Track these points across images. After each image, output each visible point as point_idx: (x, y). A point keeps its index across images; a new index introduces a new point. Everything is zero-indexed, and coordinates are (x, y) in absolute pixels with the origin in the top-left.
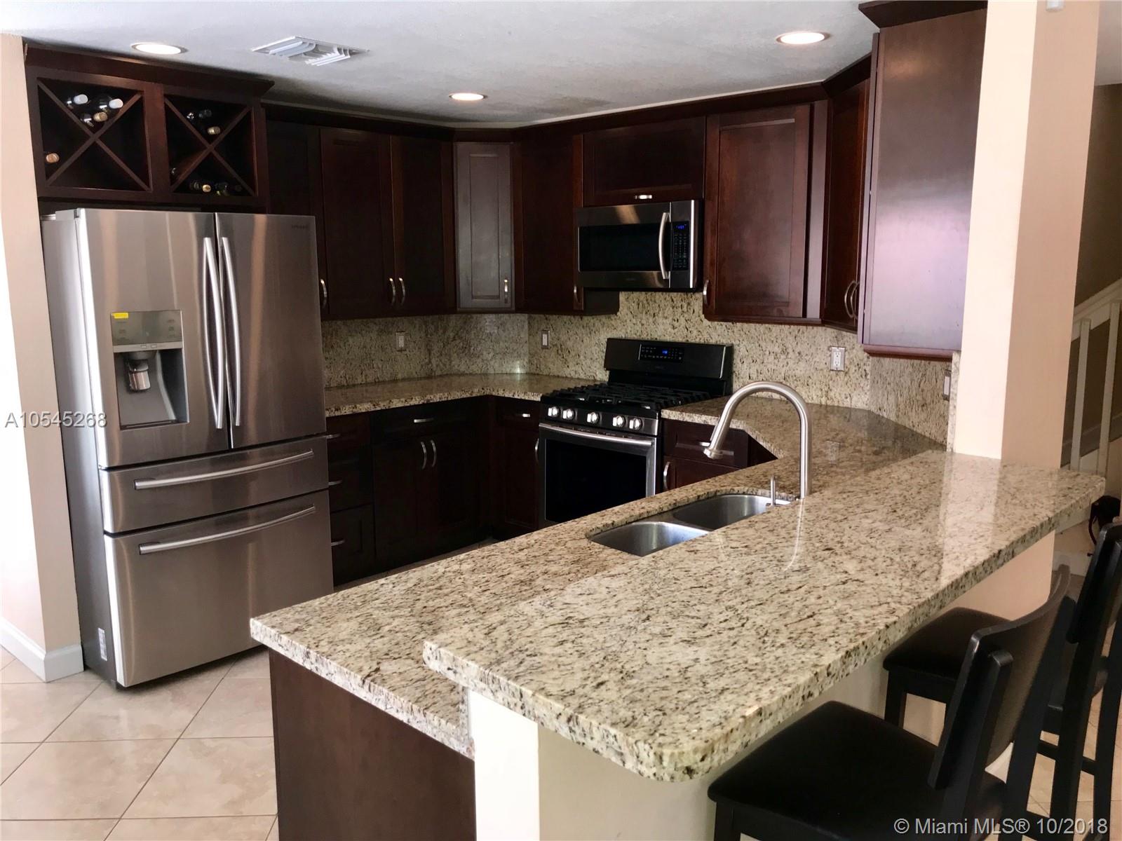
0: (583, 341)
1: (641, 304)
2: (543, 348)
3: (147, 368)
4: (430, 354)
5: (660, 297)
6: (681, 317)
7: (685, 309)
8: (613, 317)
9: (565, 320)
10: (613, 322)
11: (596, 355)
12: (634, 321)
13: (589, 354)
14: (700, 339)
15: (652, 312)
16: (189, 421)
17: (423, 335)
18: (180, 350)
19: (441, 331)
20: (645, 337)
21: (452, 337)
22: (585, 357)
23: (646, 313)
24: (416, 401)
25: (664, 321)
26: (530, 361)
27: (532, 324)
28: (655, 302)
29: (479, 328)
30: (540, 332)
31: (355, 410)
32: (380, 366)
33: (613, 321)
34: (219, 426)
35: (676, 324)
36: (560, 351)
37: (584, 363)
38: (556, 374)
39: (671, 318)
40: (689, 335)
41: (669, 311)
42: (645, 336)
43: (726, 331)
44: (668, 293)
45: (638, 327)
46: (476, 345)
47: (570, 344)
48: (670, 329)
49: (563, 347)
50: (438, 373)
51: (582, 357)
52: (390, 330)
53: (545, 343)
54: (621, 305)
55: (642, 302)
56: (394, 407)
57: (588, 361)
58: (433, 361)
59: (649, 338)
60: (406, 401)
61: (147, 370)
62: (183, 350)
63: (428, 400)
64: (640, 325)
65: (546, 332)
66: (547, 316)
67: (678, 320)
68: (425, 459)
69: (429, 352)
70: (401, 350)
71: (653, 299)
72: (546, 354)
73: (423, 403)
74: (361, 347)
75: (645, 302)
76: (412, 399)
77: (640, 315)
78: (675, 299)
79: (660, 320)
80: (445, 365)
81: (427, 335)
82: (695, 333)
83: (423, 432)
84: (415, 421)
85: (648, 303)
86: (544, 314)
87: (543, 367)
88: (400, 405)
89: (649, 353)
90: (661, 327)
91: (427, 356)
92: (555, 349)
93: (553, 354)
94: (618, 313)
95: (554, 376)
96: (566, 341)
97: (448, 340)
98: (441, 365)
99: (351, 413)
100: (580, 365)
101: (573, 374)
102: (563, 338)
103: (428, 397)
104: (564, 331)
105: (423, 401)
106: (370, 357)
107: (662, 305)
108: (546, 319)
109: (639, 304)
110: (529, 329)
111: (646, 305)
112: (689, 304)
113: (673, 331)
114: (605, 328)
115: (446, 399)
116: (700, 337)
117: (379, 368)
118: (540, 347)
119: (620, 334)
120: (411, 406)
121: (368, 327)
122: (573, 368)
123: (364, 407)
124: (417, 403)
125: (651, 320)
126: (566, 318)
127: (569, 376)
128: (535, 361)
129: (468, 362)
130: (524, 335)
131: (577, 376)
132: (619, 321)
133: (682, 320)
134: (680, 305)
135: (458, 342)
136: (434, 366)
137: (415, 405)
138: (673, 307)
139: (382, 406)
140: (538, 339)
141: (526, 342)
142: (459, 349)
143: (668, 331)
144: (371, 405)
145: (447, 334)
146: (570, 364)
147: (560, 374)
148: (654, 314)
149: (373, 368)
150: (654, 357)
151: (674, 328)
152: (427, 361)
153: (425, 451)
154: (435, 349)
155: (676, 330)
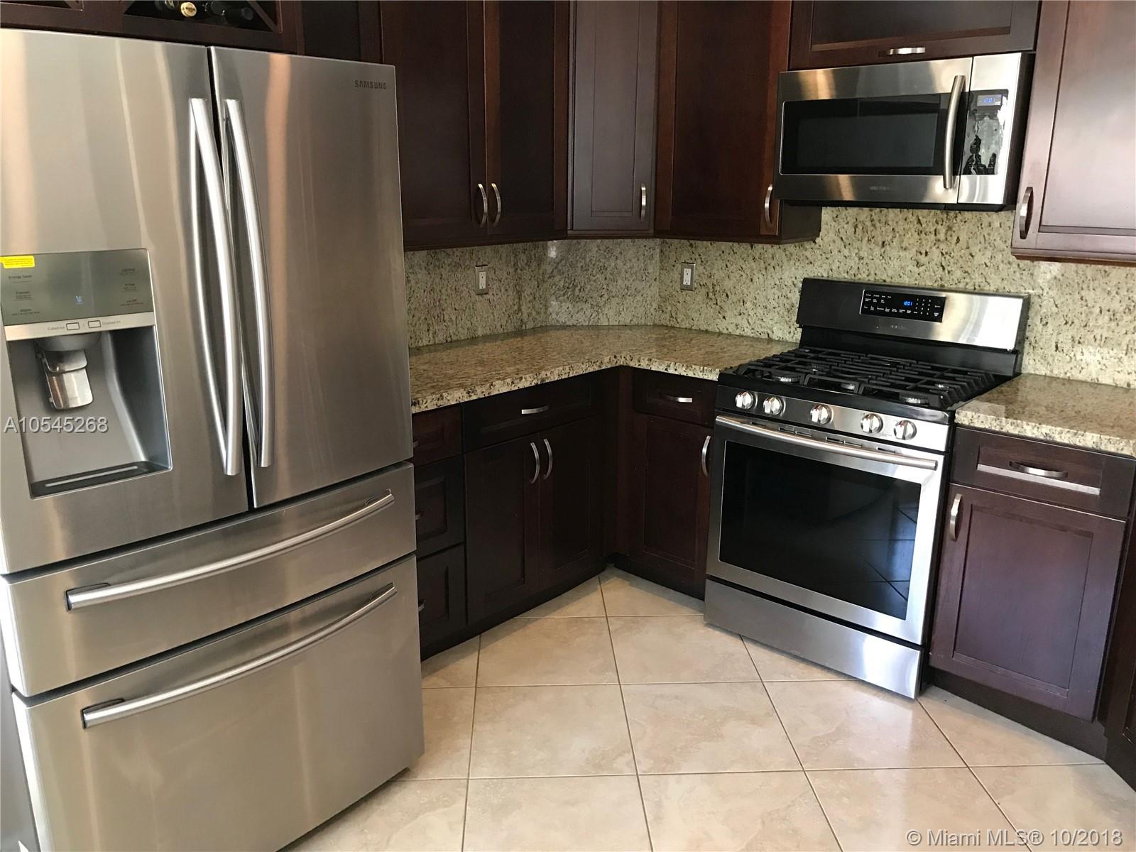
0: (752, 280)
1: (860, 227)
2: (682, 289)
3: (84, 364)
4: (520, 299)
5: (897, 215)
6: (934, 248)
7: (942, 236)
8: (808, 245)
9: (723, 248)
10: (808, 254)
11: (773, 302)
12: (846, 252)
13: (761, 299)
14: (967, 284)
15: (880, 240)
16: (171, 468)
17: (511, 270)
18: (150, 328)
19: (534, 264)
20: (863, 277)
21: (549, 271)
22: (755, 304)
23: (869, 240)
24: (527, 382)
25: (902, 254)
26: (660, 307)
27: (667, 253)
28: (886, 223)
29: (588, 260)
30: (679, 266)
31: (441, 403)
32: (454, 318)
33: (809, 250)
34: (230, 472)
35: (923, 259)
36: (711, 294)
37: (752, 313)
38: (704, 328)
39: (914, 250)
40: (947, 277)
41: (911, 239)
42: (865, 275)
43: (1018, 274)
44: (911, 211)
45: (853, 262)
46: (583, 284)
47: (728, 284)
48: (911, 267)
49: (717, 288)
50: (530, 325)
51: (749, 305)
52: (467, 262)
53: (687, 280)
54: (823, 226)
55: (863, 222)
56: (497, 393)
57: (760, 311)
58: (524, 308)
59: (872, 279)
60: (513, 383)
61: (85, 367)
62: (155, 329)
63: (543, 380)
64: (857, 259)
65: (689, 264)
66: (691, 241)
67: (926, 253)
68: (538, 467)
69: (519, 294)
70: (482, 293)
71: (883, 220)
72: (688, 298)
73: (537, 385)
74: (428, 289)
75: (868, 224)
76: (521, 378)
77: (857, 244)
78: (923, 220)
79: (893, 251)
80: (538, 313)
81: (516, 270)
82: (958, 274)
83: (535, 428)
84: (523, 412)
85: (874, 226)
86: (688, 240)
87: (680, 317)
88: (505, 390)
89: (879, 304)
90: (895, 263)
91: (516, 300)
92: (704, 290)
93: (699, 298)
94: (818, 240)
95: (700, 331)
96: (723, 279)
97: (543, 277)
98: (534, 313)
99: (435, 407)
100: (746, 316)
101: (732, 329)
102: (719, 274)
103: (543, 374)
104: (720, 263)
105: (535, 381)
106: (440, 305)
107: (899, 229)
108: (691, 245)
109: (856, 227)
110: (661, 261)
111: (870, 228)
112: (950, 228)
113: (916, 270)
114: (792, 262)
115: (567, 377)
116: (967, 280)
117: (451, 320)
118: (678, 288)
119: (820, 271)
120: (519, 390)
121: (438, 260)
122: (733, 320)
123: (455, 397)
124: (527, 385)
125: (877, 251)
126: (725, 246)
127: (725, 331)
128: (669, 308)
129: (570, 309)
130: (653, 269)
131: (738, 332)
132: (818, 252)
133: (935, 254)
134: (933, 229)
135: (557, 278)
136: (525, 315)
137: (525, 389)
138: (920, 233)
139: (480, 393)
140: (676, 275)
141: (655, 280)
142: (559, 290)
143: (908, 269)
144: (465, 393)
145: (543, 267)
146: (728, 315)
147: (710, 329)
148: (883, 242)
149: (445, 321)
150: (887, 310)
151: (918, 265)
152: (516, 307)
153: (536, 455)
154: (527, 292)
155: (922, 269)
